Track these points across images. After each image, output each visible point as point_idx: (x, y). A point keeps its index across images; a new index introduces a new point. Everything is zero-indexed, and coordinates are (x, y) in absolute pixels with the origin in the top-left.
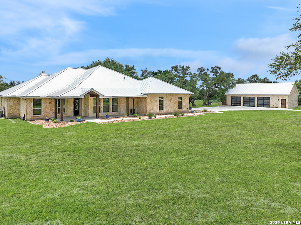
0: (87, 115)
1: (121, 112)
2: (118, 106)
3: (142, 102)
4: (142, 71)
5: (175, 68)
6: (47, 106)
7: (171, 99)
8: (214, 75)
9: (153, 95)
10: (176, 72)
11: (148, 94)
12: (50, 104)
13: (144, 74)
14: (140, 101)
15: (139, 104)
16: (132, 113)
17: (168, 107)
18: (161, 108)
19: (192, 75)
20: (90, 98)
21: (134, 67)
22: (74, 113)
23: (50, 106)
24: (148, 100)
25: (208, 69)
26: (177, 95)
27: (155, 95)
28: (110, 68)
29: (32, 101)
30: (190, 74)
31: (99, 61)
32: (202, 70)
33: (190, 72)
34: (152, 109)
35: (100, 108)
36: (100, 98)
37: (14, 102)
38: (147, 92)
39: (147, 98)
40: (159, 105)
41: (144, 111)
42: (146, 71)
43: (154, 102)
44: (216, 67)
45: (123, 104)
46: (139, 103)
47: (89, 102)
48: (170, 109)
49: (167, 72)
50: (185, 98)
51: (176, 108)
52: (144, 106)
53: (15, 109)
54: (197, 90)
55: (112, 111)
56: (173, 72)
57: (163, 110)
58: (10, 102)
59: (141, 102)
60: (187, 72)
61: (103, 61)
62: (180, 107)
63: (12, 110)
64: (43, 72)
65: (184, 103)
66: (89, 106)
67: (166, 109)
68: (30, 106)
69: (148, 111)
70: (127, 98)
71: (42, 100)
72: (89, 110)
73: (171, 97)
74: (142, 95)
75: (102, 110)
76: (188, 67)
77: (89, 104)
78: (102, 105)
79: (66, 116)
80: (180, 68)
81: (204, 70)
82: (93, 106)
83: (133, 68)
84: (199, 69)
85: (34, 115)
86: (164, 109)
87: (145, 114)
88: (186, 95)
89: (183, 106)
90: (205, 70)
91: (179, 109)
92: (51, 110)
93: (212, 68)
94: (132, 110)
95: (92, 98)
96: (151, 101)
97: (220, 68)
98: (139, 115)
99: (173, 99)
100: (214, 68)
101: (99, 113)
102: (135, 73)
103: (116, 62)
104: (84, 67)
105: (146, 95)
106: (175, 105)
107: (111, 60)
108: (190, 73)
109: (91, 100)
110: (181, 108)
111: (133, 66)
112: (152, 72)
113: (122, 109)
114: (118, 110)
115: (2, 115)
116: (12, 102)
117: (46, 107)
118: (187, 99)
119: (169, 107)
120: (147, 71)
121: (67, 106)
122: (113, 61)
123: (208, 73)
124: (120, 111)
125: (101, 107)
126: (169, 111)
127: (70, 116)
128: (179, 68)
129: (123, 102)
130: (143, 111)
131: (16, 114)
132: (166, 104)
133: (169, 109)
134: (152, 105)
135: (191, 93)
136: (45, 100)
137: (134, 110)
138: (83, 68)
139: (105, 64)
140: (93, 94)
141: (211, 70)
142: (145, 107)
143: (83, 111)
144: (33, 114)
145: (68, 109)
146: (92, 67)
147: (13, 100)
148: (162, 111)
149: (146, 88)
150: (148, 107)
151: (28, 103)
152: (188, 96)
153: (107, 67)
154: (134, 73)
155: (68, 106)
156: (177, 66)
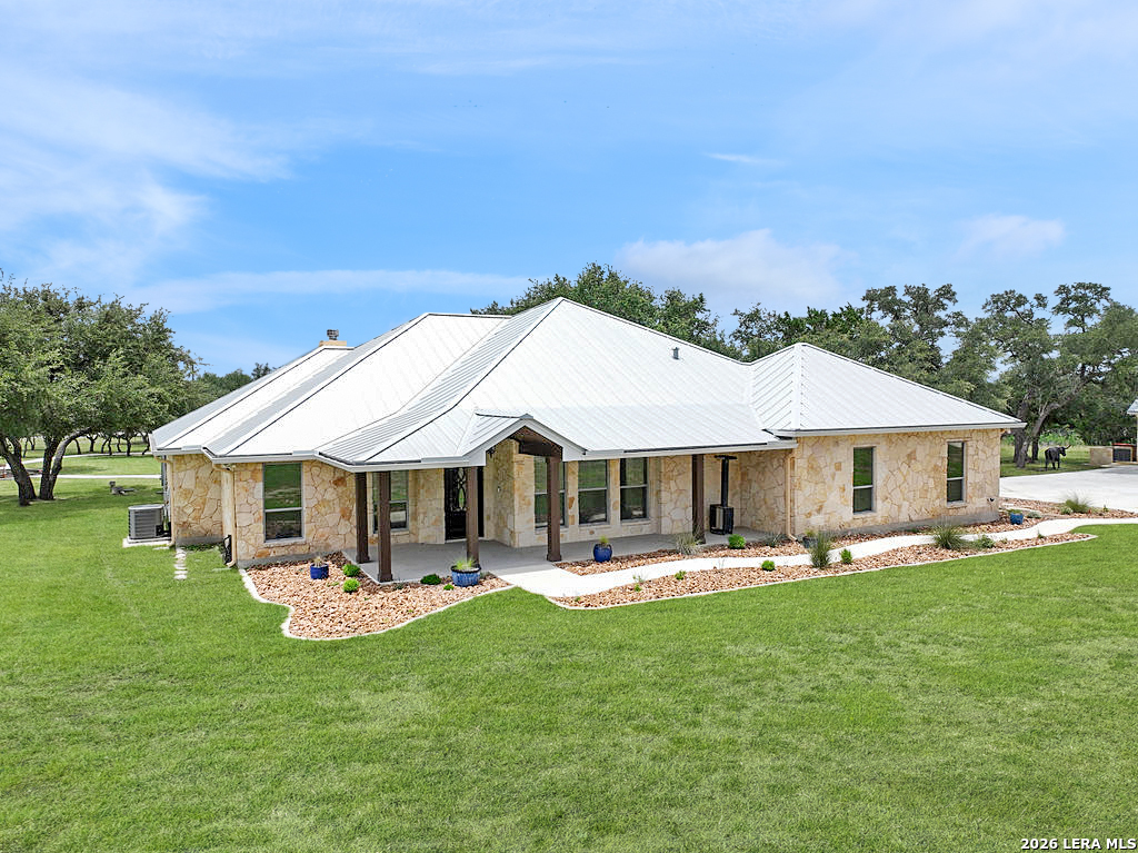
0: (507, 539)
1: (665, 522)
2: (649, 490)
3: (768, 474)
4: (738, 317)
5: (884, 299)
6: (327, 496)
7: (911, 456)
8: (1071, 323)
9: (822, 440)
10: (890, 317)
11: (799, 435)
12: (340, 489)
13: (747, 328)
14: (758, 464)
15: (750, 481)
16: (720, 525)
17: (897, 497)
18: (863, 501)
19: (968, 325)
20: (518, 457)
21: (702, 300)
22: (446, 527)
23: (340, 498)
24: (801, 463)
25: (1039, 298)
26: (942, 433)
27: (834, 437)
28: (604, 308)
29: (260, 476)
30: (958, 325)
31: (557, 279)
32: (1007, 302)
33: (959, 314)
34: (819, 511)
35: (567, 502)
36: (564, 460)
37: (200, 475)
38: (794, 423)
39: (795, 454)
40: (853, 488)
41: (781, 517)
42: (754, 317)
43: (827, 472)
44: (1081, 286)
45: (672, 483)
46: (752, 474)
47: (516, 476)
48: (906, 503)
49: (850, 317)
50: (980, 446)
51: (936, 500)
52: (778, 491)
53: (204, 504)
54: (999, 396)
55: (623, 518)
56: (877, 315)
57: (870, 509)
58: (181, 475)
59: (763, 473)
60: (941, 314)
61: (573, 281)
62: (955, 492)
63: (189, 511)
64: (332, 334)
65: (977, 471)
66: (512, 495)
67: (887, 504)
68: (251, 501)
69: (800, 520)
70: (694, 456)
71: (305, 468)
72: (512, 513)
73: (909, 444)
74: (771, 438)
75: (573, 511)
76: (947, 292)
77: (516, 486)
78: (573, 491)
79: (413, 539)
80: (907, 299)
81: (1021, 300)
82: (531, 493)
83: (698, 304)
84: (996, 299)
85: (268, 538)
86: (879, 504)
87: (785, 535)
88: (984, 431)
89: (968, 490)
90: (1026, 301)
91: (951, 504)
92: (345, 515)
93: (1063, 289)
94: (719, 513)
95: (529, 460)
96: (812, 468)
97: (1102, 292)
98: (756, 539)
99: (920, 455)
100: (1073, 292)
101: (562, 530)
102: (707, 324)
103: (626, 282)
104: (500, 307)
105: (791, 438)
106: (931, 483)
107: (605, 276)
108: (960, 321)
109: (525, 469)
110: (960, 499)
111: (697, 296)
112: (783, 317)
113: (667, 508)
114: (652, 512)
115: (158, 527)
116: (191, 473)
117: (323, 502)
118: (989, 452)
119: (900, 495)
120: (762, 315)
121: (416, 495)
122: (613, 276)
123: (1039, 314)
124: (659, 517)
125: (572, 500)
126: (904, 518)
127: (431, 542)
128: (900, 295)
129: (675, 473)
130: (773, 518)
131: (207, 524)
132: (888, 478)
133: (900, 507)
134: (820, 486)
135: (1013, 419)
136: (315, 470)
137: (729, 514)
138: (493, 311)
139: (582, 290)
140: (531, 442)
141: (1054, 301)
142: (782, 499)
143: (489, 518)
144: (263, 536)
145: (421, 510)
146: (527, 307)
147: (192, 464)
148: (869, 514)
149: (784, 402)
150: (800, 497)
151: (240, 484)
152: (992, 435)
153: (589, 304)
154: (704, 325)
155: (421, 498)
156: (891, 290)
